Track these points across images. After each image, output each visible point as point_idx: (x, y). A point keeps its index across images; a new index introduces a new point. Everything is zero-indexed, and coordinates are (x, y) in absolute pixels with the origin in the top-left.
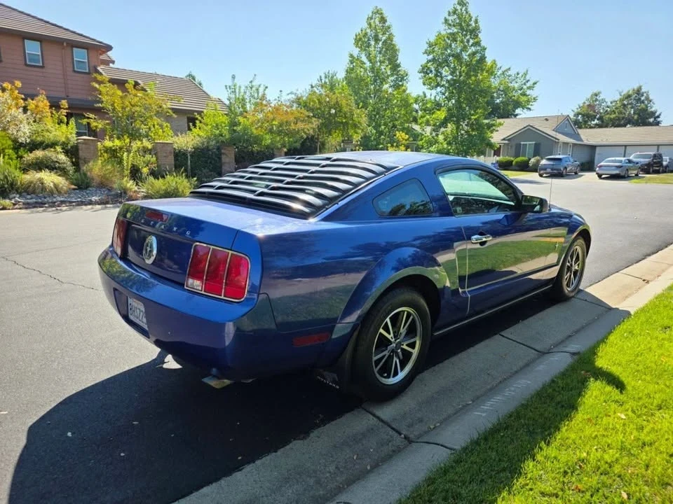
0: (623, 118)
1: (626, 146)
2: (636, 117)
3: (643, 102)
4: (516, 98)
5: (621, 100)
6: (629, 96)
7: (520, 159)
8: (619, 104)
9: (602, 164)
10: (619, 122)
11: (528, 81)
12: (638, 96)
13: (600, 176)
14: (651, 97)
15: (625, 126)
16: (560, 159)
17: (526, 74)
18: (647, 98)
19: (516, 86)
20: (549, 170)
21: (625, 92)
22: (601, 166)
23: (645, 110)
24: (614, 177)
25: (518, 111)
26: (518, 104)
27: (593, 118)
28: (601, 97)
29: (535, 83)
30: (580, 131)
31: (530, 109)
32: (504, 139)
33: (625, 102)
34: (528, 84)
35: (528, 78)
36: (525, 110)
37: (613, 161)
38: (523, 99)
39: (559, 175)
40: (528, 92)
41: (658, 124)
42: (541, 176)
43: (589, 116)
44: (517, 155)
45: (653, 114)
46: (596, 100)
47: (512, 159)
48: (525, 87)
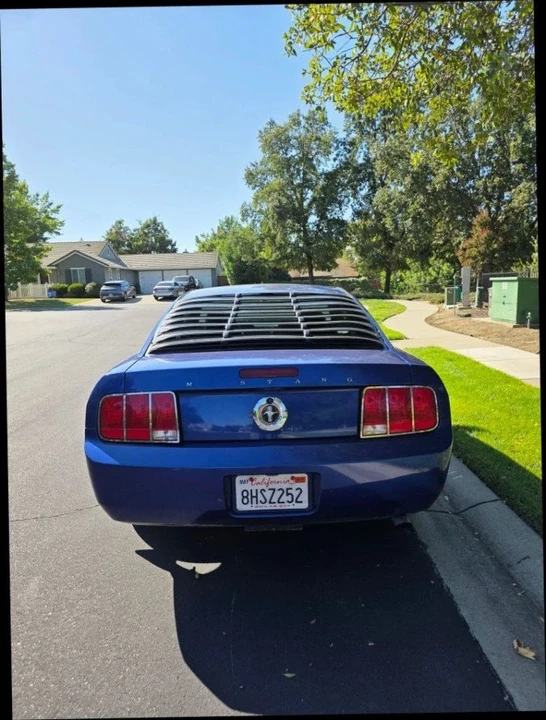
0: (147, 245)
1: (162, 271)
2: (158, 244)
3: (160, 231)
4: (41, 221)
5: (143, 229)
6: (148, 226)
7: (74, 285)
8: (141, 233)
9: (156, 287)
10: (145, 250)
11: (51, 204)
12: (154, 226)
13: (156, 298)
14: (166, 228)
15: (150, 252)
16: (119, 285)
17: (47, 196)
18: (163, 228)
19: (39, 208)
20: (111, 296)
21: (143, 222)
22: (156, 290)
23: (163, 239)
24: (166, 299)
25: (46, 235)
26: (45, 228)
27: (123, 244)
28: (125, 224)
29: (59, 207)
30: (120, 257)
31: (58, 233)
32: (50, 265)
33: (146, 231)
34: (52, 207)
35: (50, 200)
36: (54, 235)
37: (165, 285)
38: (49, 222)
39: (122, 300)
40: (53, 216)
41: (174, 251)
42: (104, 301)
43: (119, 242)
44: (69, 282)
45: (170, 242)
46: (121, 228)
47: (66, 286)
48: (49, 210)
